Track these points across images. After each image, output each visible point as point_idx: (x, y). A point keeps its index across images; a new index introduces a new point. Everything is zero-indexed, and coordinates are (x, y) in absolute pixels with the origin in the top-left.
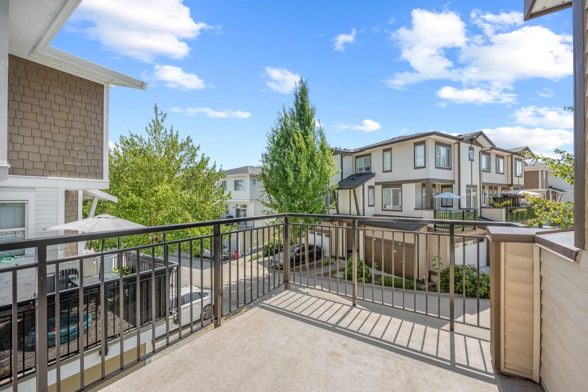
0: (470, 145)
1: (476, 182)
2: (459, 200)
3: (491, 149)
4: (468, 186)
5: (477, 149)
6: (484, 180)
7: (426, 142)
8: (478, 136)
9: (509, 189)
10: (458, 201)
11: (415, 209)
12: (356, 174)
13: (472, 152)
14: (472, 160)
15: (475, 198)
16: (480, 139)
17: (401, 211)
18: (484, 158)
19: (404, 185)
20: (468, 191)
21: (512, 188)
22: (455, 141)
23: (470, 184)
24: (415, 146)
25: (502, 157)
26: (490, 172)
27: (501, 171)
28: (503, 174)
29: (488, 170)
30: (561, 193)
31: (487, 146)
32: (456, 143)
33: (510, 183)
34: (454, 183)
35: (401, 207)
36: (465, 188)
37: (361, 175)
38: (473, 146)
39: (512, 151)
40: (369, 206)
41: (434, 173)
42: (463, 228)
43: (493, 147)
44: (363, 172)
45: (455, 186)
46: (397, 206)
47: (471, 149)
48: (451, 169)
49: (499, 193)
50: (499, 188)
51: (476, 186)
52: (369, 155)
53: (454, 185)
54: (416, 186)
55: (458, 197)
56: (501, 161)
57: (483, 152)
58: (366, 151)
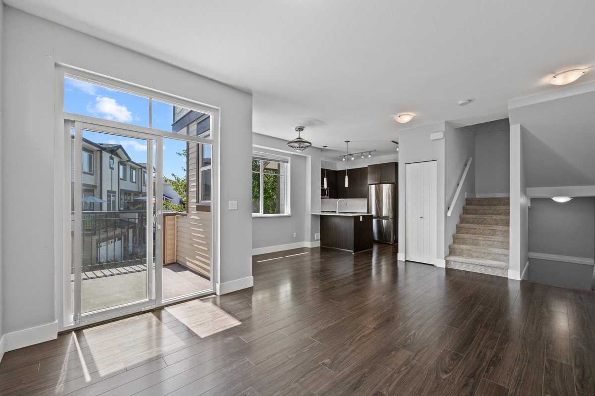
0: (110, 155)
1: (115, 189)
2: (101, 204)
3: (128, 161)
4: (108, 192)
5: (116, 159)
6: (121, 187)
8: (118, 149)
9: (139, 196)
10: (99, 205)
13: (112, 161)
14: (112, 169)
15: (114, 202)
16: (119, 151)
18: (121, 167)
20: (109, 196)
21: (141, 195)
22: (97, 149)
23: (110, 189)
25: (135, 169)
26: (126, 180)
27: (134, 180)
28: (135, 183)
29: (125, 179)
30: (170, 199)
31: (125, 158)
32: (98, 151)
33: (140, 191)
34: (96, 188)
36: (106, 193)
38: (113, 156)
39: (142, 165)
42: (106, 229)
43: (129, 160)
45: (97, 191)
47: (111, 158)
48: (93, 174)
49: (132, 198)
50: (132, 194)
51: (115, 192)
53: (95, 189)
55: (100, 201)
56: (134, 172)
57: (121, 163)
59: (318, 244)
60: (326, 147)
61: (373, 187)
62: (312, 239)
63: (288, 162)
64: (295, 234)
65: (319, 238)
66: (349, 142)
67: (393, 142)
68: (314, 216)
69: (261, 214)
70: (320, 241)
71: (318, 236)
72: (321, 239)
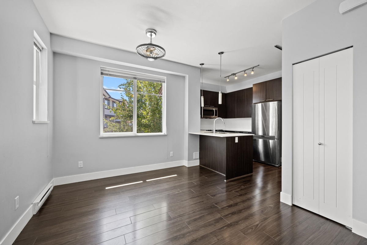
59: (197, 163)
60: (203, 64)
61: (259, 106)
62: (190, 158)
63: (164, 82)
64: (171, 153)
65: (198, 157)
66: (222, 53)
67: (276, 47)
68: (192, 136)
69: (134, 132)
70: (199, 160)
71: (197, 155)
72: (200, 158)
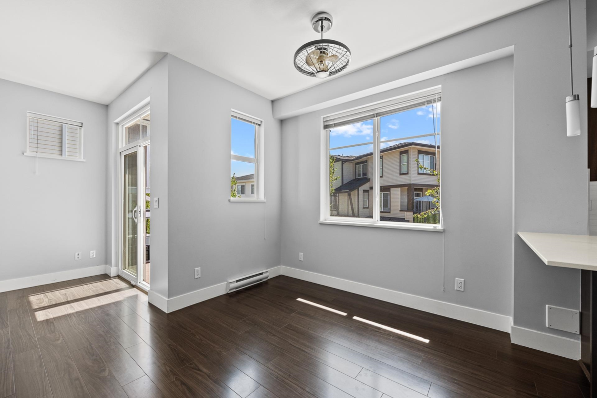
7: (409, 151)
11: (400, 211)
12: (356, 179)
17: (390, 212)
19: (392, 190)
24: (400, 155)
35: (390, 209)
37: (359, 179)
40: (364, 208)
41: (414, 179)
44: (361, 177)
46: (386, 208)
52: (366, 162)
54: (401, 191)
58: (363, 158)
64: (459, 280)
